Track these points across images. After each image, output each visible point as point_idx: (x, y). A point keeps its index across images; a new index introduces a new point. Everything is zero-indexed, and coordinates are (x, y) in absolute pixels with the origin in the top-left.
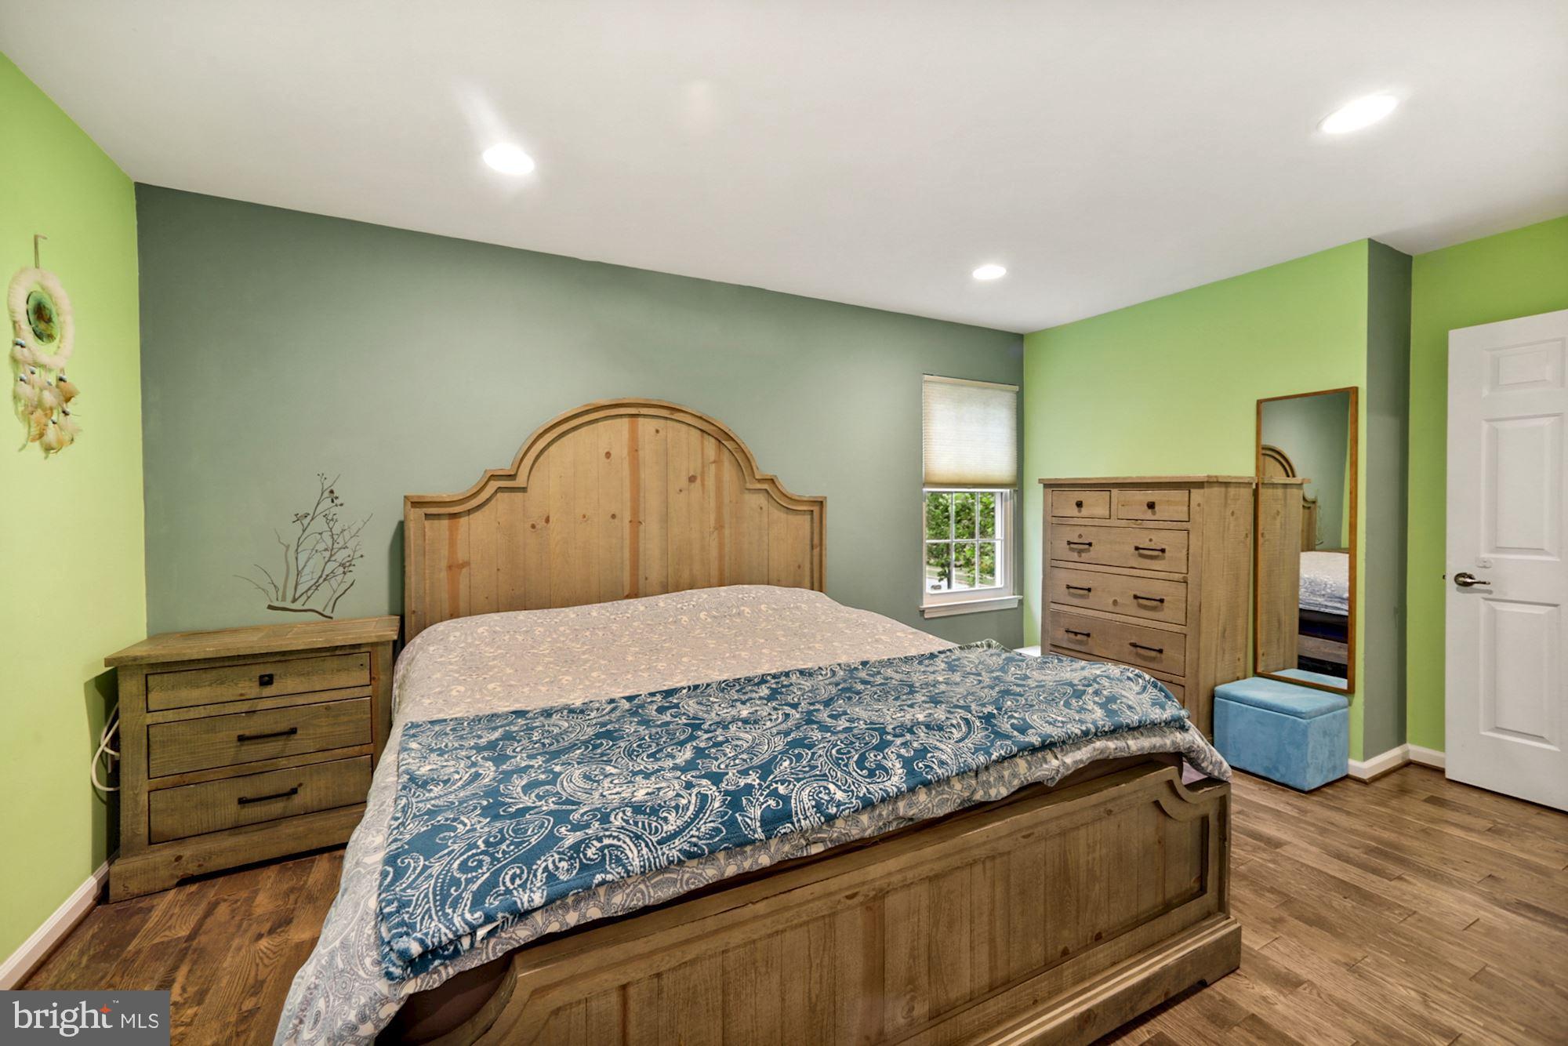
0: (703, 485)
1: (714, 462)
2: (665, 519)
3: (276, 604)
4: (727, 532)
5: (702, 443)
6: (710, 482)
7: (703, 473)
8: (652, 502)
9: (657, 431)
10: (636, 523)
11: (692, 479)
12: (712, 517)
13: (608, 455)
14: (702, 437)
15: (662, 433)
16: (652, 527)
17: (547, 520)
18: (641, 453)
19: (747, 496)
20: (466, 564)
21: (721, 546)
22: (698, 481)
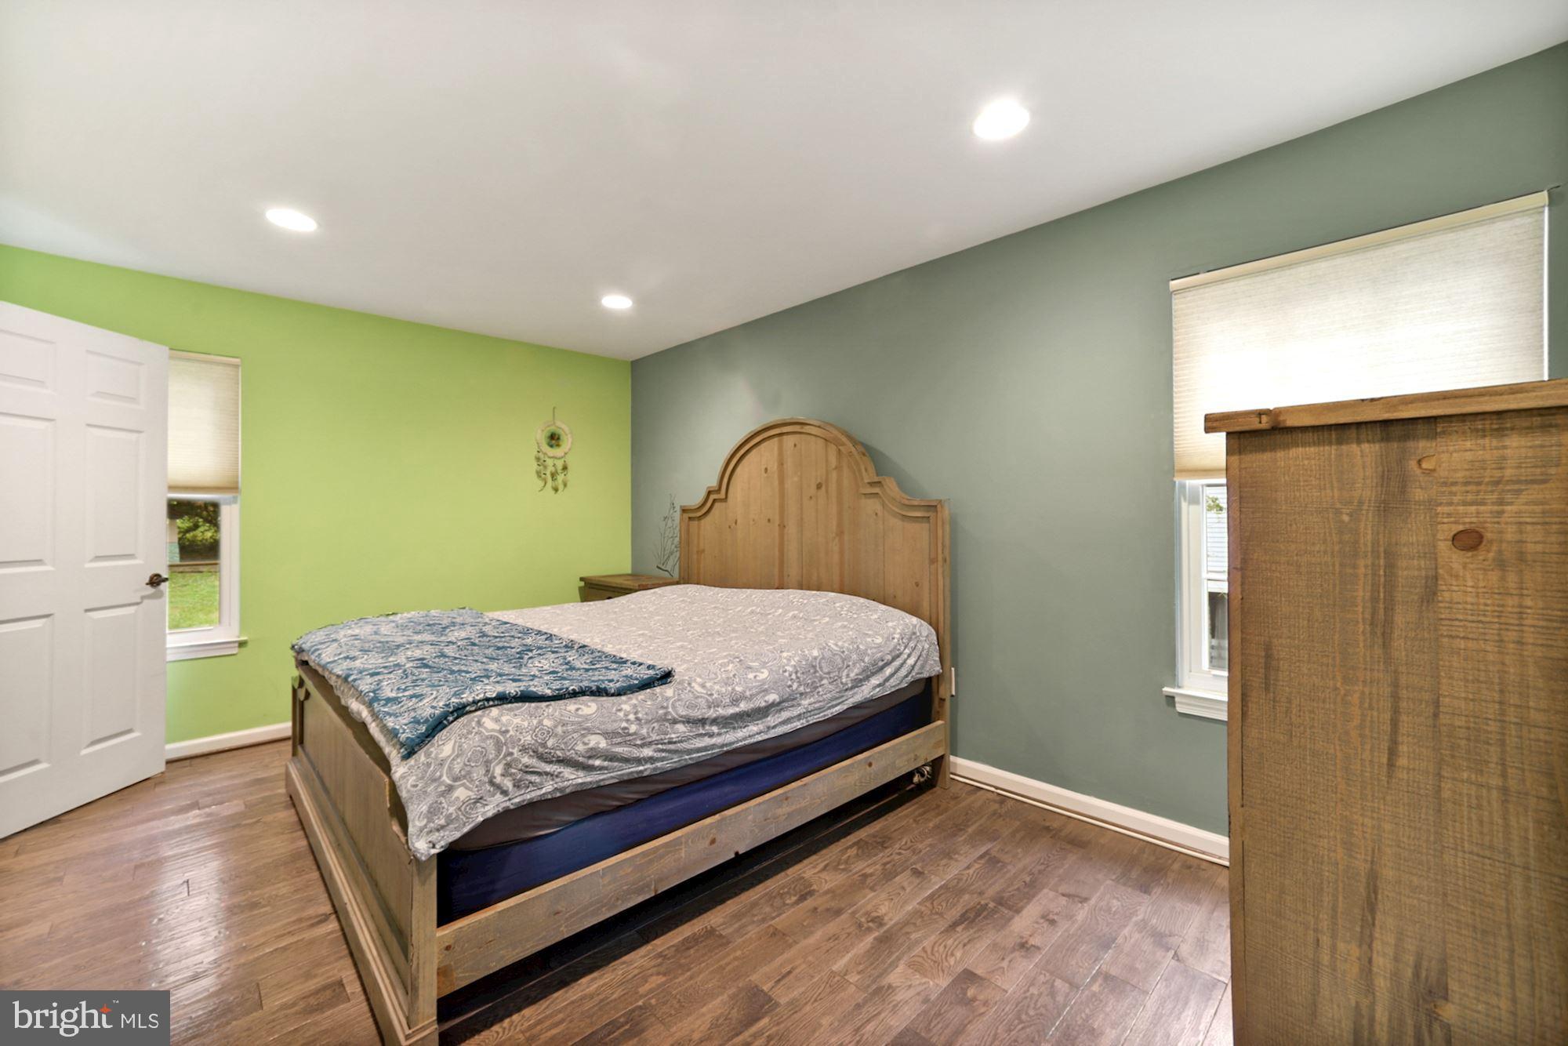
0: (827, 492)
1: (836, 468)
2: (801, 523)
3: (660, 566)
4: (846, 537)
5: (826, 451)
6: (833, 487)
7: (827, 480)
8: (792, 509)
9: (795, 445)
10: (782, 526)
11: (819, 486)
12: (835, 523)
13: (766, 470)
14: (826, 446)
15: (798, 446)
16: (792, 530)
17: (736, 523)
18: (785, 466)
19: (864, 501)
20: (703, 551)
21: (842, 552)
22: (823, 488)
